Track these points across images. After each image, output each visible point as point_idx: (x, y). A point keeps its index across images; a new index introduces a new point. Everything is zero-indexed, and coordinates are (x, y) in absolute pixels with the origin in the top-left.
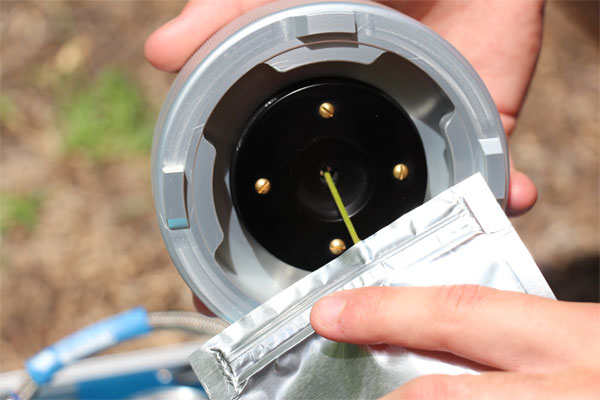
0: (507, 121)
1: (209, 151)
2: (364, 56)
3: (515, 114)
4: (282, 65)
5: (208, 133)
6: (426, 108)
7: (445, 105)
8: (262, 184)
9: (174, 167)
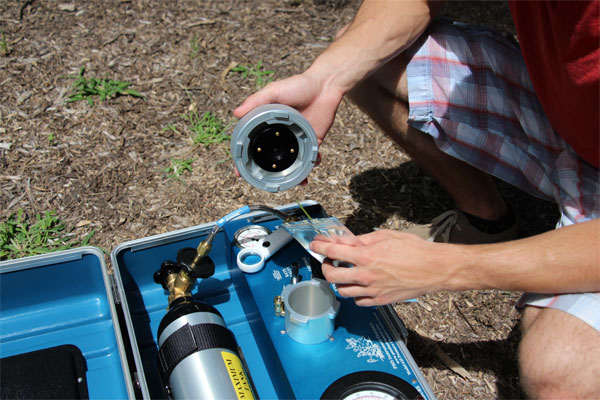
0: (319, 141)
1: (249, 140)
2: (288, 123)
3: (322, 139)
4: (269, 123)
5: (249, 136)
6: (301, 134)
7: (304, 136)
8: (259, 149)
9: (240, 143)
